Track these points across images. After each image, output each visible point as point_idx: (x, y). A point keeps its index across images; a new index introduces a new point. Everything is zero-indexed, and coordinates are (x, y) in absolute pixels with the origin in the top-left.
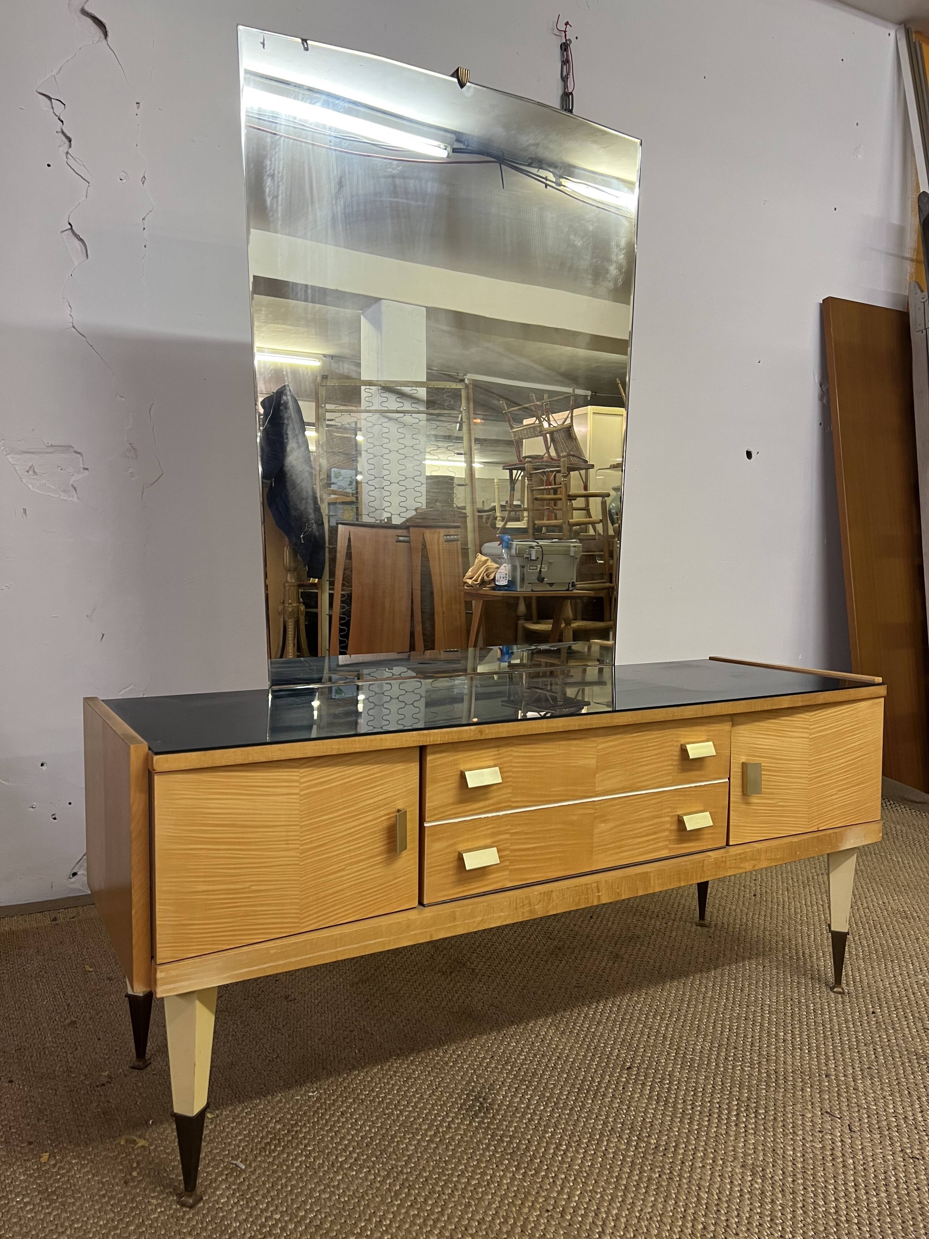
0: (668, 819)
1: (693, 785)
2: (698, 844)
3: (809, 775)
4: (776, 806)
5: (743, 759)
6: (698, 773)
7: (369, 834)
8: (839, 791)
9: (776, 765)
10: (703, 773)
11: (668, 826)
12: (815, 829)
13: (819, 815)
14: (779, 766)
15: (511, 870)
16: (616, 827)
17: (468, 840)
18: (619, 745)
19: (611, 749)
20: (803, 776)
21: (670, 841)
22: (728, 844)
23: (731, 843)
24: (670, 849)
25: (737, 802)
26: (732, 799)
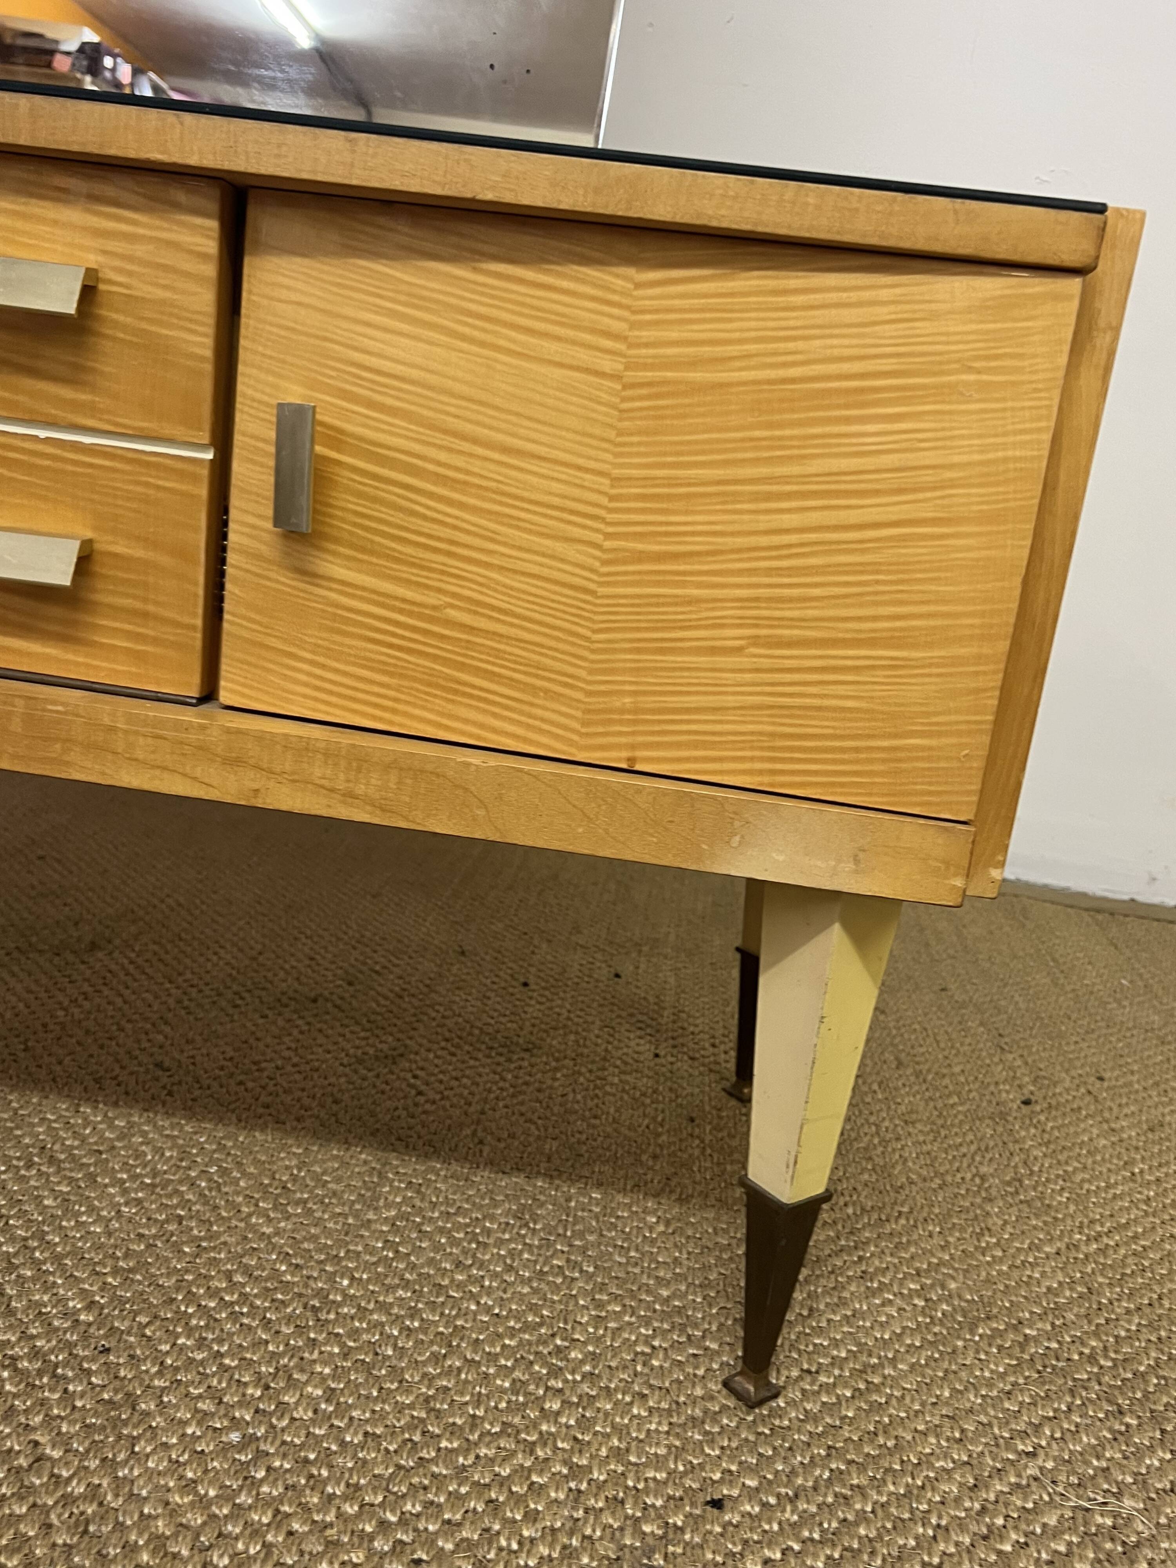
1: (43, 433)
2: (70, 657)
3: (608, 536)
4: (432, 620)
5: (294, 395)
6: (66, 392)
8: (755, 641)
9: (443, 456)
10: (84, 397)
12: (617, 758)
13: (636, 711)
14: (459, 461)
20: (577, 532)
22: (209, 695)
23: (225, 696)
25: (258, 557)
26: (234, 537)
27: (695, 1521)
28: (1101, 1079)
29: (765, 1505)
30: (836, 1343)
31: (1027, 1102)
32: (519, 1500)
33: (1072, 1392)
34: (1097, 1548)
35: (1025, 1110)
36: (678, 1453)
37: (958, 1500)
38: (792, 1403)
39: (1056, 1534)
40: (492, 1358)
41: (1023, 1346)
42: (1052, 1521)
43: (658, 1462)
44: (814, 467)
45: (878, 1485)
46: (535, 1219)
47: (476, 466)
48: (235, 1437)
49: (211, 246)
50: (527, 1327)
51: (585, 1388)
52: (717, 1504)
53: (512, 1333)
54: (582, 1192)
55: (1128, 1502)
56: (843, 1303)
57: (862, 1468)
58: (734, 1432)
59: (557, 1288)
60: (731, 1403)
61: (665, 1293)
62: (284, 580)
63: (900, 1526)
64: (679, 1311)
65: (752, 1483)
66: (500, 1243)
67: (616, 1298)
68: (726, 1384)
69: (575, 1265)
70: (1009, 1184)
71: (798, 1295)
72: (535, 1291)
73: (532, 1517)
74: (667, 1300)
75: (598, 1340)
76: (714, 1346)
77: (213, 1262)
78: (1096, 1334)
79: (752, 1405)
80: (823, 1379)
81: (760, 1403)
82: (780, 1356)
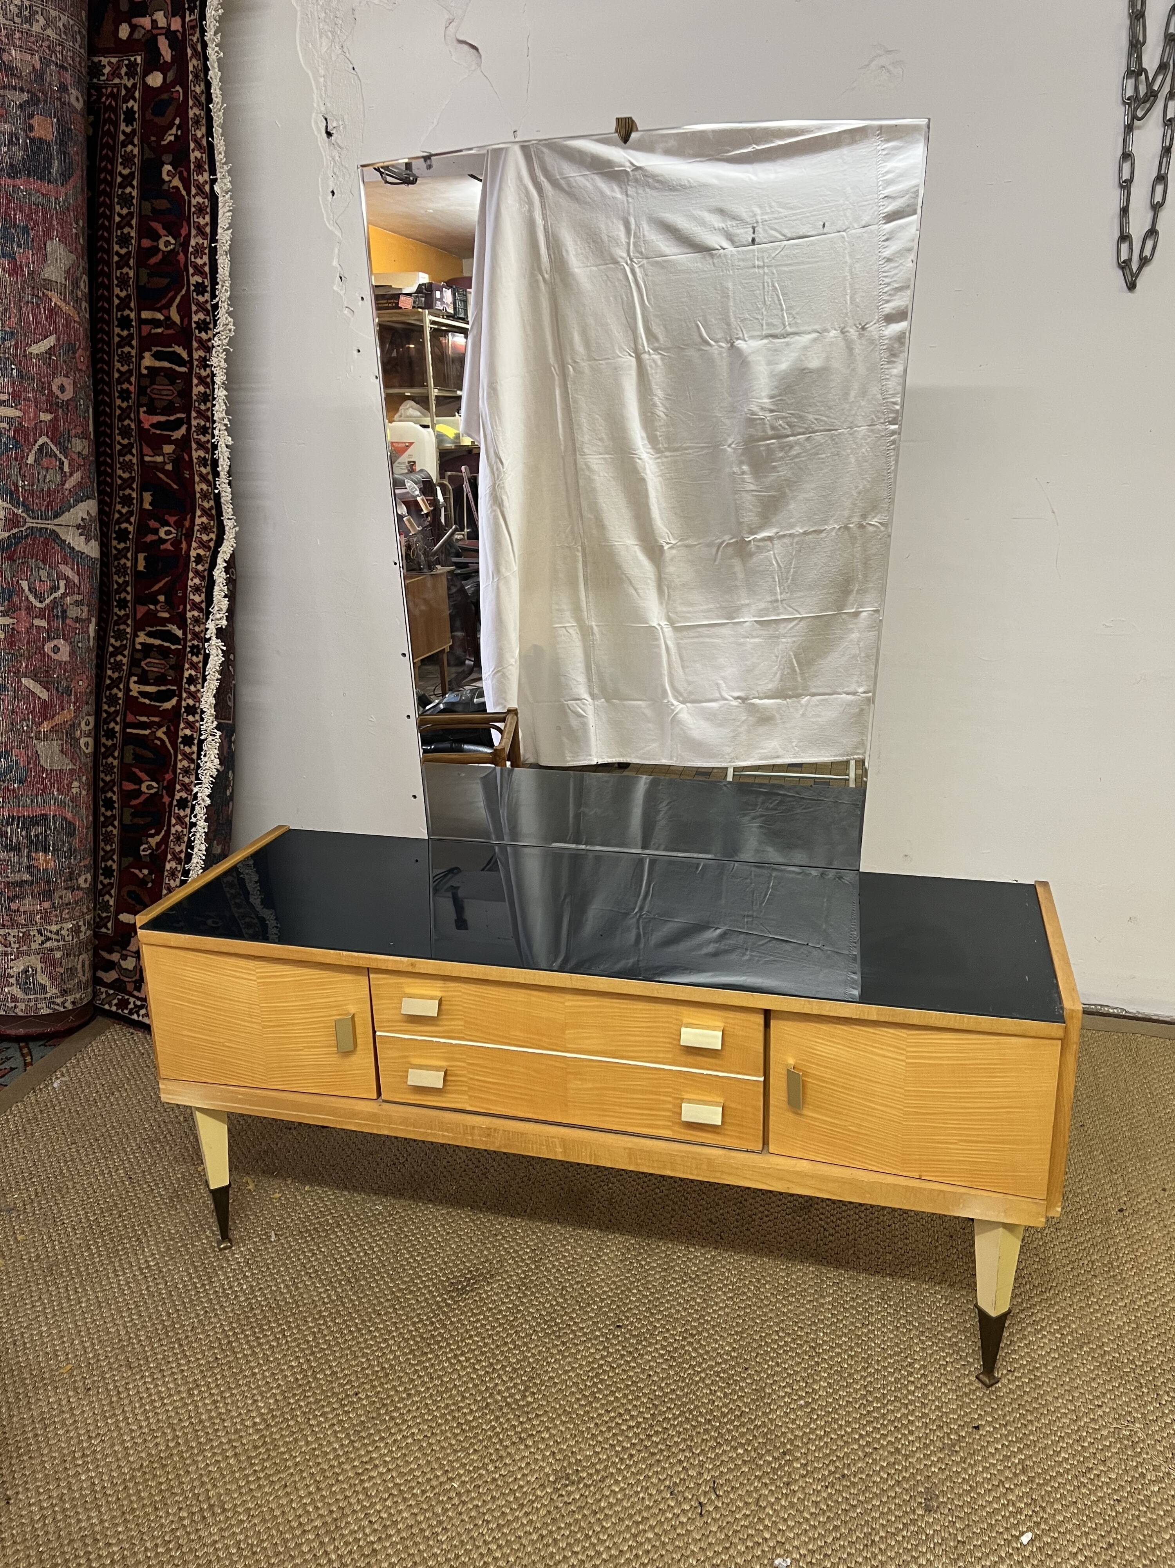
0: (669, 1099)
1: (705, 1072)
3: (906, 1107)
5: (793, 1062)
6: (713, 1061)
7: (324, 1027)
8: (962, 1140)
9: (846, 1081)
11: (670, 1106)
12: (916, 1175)
13: (921, 1161)
14: (850, 1082)
15: (470, 1096)
16: (598, 1089)
17: (420, 1057)
18: (594, 1006)
19: (584, 1010)
20: (893, 1105)
21: (673, 1123)
22: (765, 1150)
23: (771, 1151)
24: (673, 1131)
25: (780, 1109)
26: (772, 1101)
27: (969, 1434)
28: (1164, 1190)
29: (995, 1428)
30: (1022, 1357)
31: (1121, 1210)
32: (906, 1426)
33: (1121, 1378)
34: (1121, 1443)
35: (1120, 1215)
36: (961, 1407)
37: (1069, 1426)
38: (1003, 1385)
39: (1106, 1438)
40: (885, 1368)
41: (1102, 1356)
42: (1105, 1433)
43: (954, 1411)
44: (977, 1090)
45: (1038, 1419)
46: (890, 1298)
47: (856, 1084)
48: (802, 1402)
49: (762, 1022)
50: (896, 1354)
51: (923, 1381)
52: (977, 1428)
53: (891, 1356)
54: (907, 1283)
55: (1137, 1425)
56: (1025, 1337)
57: (1031, 1413)
58: (981, 1399)
59: (904, 1334)
60: (980, 1385)
61: (949, 1335)
62: (790, 1115)
63: (1046, 1436)
64: (956, 1343)
65: (990, 1419)
66: (878, 1313)
67: (930, 1339)
68: (977, 1377)
69: (910, 1323)
70: (1106, 1265)
71: (1006, 1334)
72: (896, 1336)
73: (911, 1432)
74: (950, 1339)
75: (925, 1359)
76: (971, 1360)
77: (770, 1327)
78: (1136, 1349)
79: (988, 1387)
80: (1016, 1374)
81: (992, 1385)
82: (998, 1365)
